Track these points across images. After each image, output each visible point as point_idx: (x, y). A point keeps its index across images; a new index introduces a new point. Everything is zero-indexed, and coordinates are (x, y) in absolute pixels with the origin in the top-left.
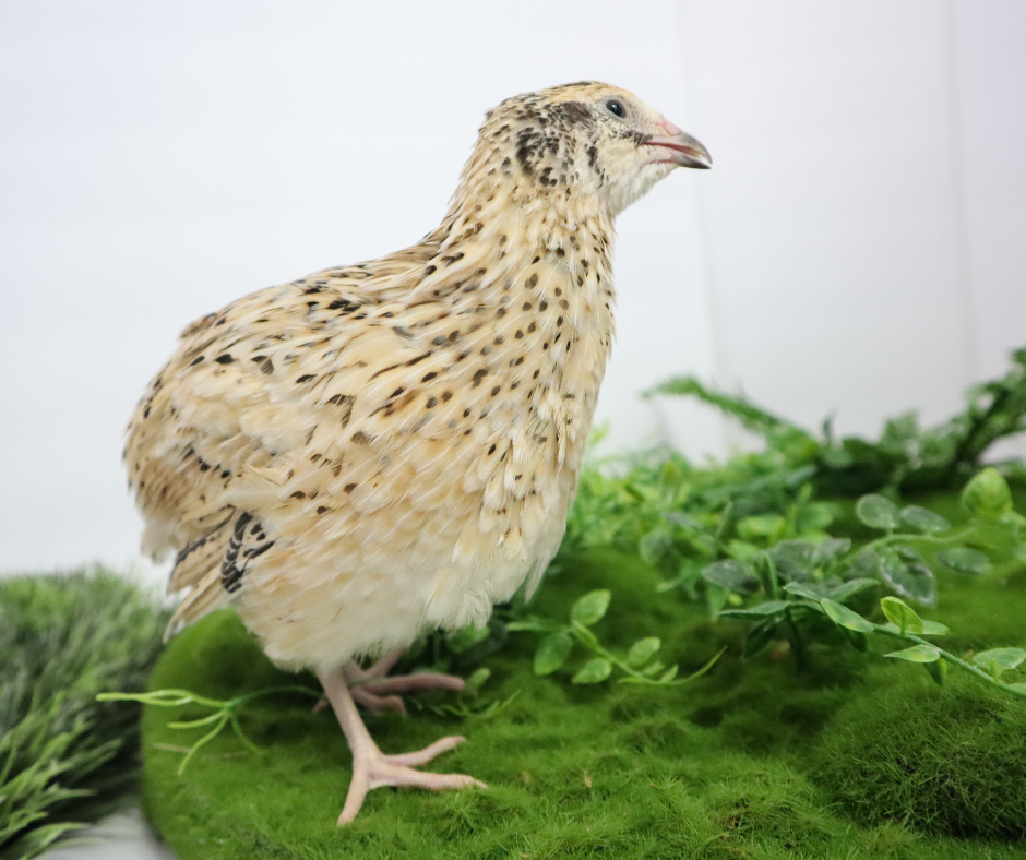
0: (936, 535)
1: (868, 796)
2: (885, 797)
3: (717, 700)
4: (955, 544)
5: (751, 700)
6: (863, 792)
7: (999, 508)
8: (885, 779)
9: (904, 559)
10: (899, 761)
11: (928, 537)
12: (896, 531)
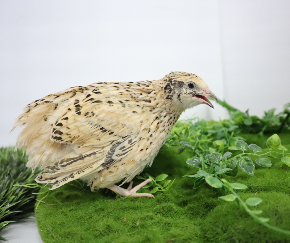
0: (257, 153)
1: (213, 237)
2: (217, 239)
3: (188, 198)
4: (262, 157)
5: (197, 199)
6: (212, 236)
7: (278, 146)
8: (217, 234)
9: (247, 161)
10: (222, 229)
11: (255, 154)
12: (245, 152)
